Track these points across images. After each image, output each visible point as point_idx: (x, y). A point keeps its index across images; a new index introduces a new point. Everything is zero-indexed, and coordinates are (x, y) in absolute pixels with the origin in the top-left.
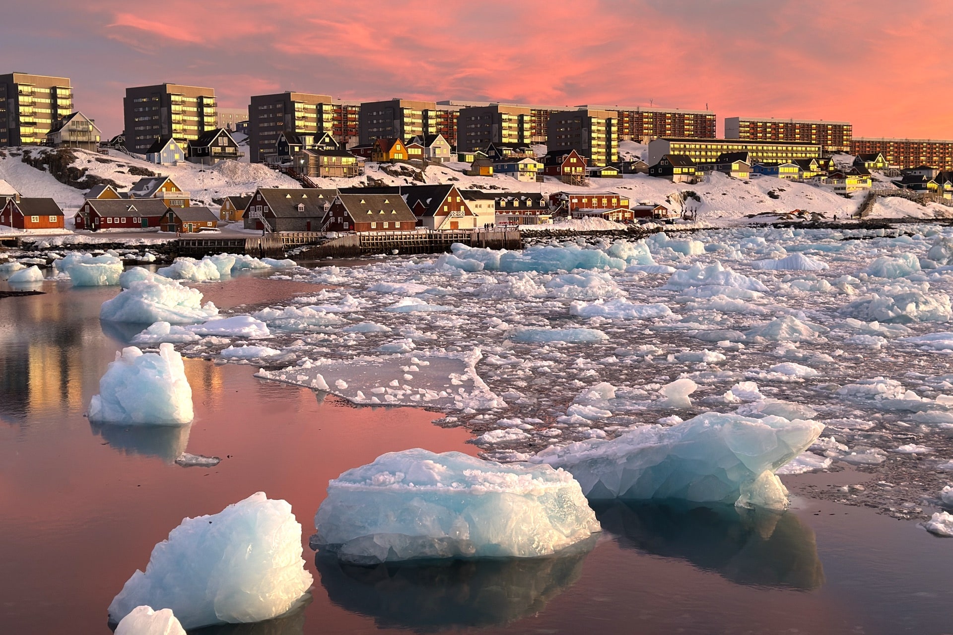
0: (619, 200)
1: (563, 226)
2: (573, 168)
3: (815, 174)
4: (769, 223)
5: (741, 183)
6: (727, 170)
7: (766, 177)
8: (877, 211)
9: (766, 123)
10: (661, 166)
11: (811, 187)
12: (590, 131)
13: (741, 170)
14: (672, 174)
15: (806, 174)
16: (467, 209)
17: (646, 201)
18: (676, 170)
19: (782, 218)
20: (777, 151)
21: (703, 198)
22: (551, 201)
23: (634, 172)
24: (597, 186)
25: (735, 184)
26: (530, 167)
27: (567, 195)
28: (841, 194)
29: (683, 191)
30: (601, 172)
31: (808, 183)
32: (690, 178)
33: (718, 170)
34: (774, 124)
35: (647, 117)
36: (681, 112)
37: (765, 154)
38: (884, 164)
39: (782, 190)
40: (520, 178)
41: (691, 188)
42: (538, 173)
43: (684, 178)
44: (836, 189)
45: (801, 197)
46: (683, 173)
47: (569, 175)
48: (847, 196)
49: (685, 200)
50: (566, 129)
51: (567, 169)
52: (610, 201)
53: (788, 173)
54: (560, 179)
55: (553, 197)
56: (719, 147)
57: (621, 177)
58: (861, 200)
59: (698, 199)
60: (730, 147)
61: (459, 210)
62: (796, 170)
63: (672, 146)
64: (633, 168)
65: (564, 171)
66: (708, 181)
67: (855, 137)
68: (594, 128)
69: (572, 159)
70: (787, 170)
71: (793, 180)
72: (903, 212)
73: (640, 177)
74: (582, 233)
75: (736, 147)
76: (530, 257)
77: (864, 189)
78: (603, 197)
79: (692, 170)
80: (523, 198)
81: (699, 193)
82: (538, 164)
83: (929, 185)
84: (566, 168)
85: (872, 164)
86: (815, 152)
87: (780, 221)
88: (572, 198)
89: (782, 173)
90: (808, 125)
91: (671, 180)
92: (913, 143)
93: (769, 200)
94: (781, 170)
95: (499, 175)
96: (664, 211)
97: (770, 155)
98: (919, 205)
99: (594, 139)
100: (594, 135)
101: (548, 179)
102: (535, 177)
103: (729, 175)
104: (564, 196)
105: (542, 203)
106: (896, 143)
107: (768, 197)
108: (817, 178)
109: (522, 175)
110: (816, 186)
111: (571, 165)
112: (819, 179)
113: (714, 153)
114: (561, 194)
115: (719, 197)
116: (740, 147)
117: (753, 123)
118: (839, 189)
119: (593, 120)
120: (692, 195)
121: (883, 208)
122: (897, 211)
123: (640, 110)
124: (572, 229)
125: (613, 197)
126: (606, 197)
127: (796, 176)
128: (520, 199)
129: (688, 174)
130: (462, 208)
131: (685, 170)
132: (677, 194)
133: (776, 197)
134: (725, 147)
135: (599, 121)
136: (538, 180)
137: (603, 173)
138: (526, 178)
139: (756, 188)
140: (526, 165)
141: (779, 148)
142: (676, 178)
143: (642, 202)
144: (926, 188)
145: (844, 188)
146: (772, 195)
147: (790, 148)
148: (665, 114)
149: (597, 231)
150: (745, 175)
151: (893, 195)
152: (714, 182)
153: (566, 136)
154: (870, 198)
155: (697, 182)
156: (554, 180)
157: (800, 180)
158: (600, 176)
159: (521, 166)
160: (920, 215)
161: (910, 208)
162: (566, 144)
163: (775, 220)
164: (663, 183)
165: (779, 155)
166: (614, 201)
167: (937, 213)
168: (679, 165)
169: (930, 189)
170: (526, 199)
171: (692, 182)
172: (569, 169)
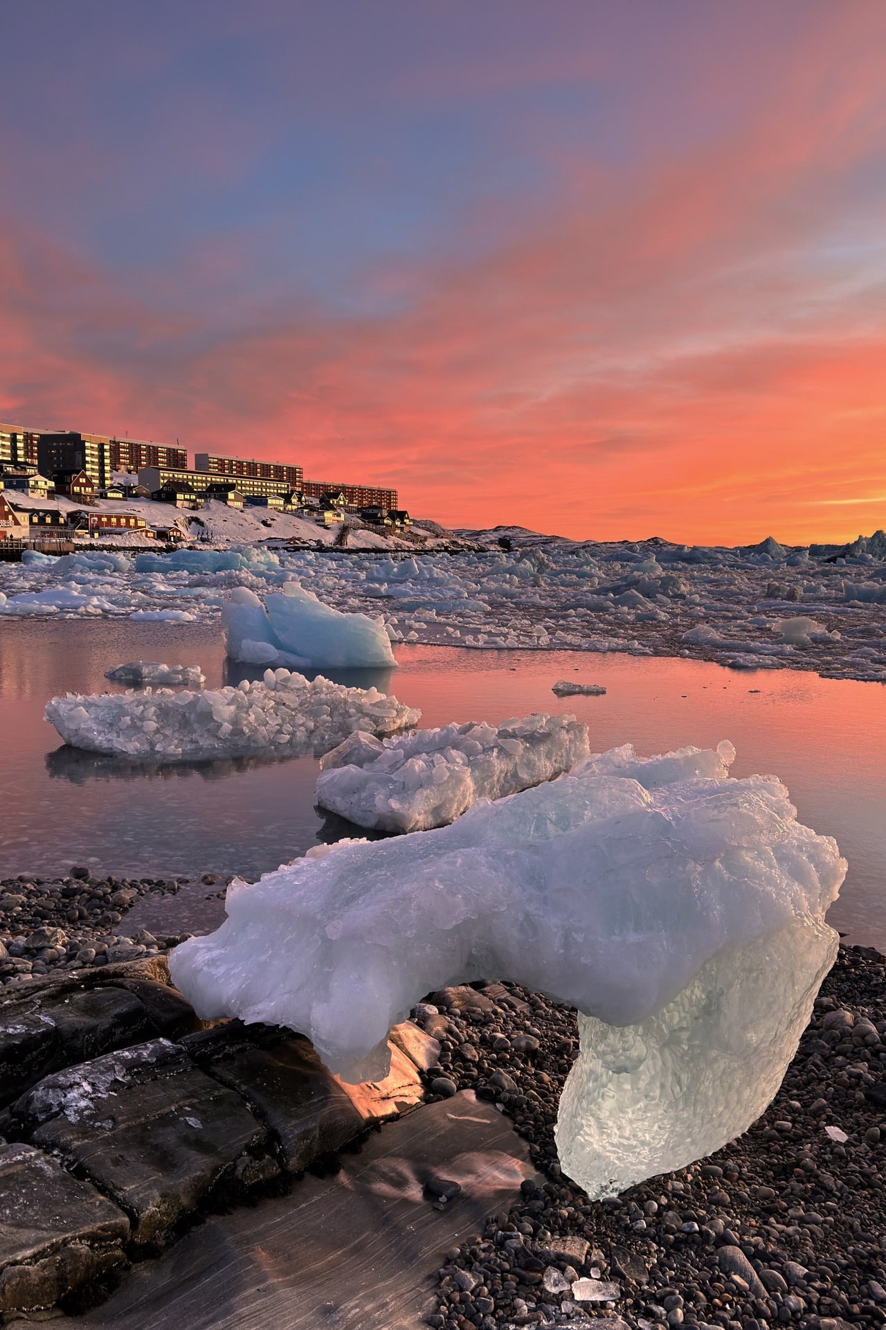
0: (136, 521)
1: (107, 541)
2: (83, 489)
3: (296, 507)
4: (281, 547)
5: (238, 511)
6: (224, 499)
7: (258, 508)
8: (351, 541)
9: (232, 461)
10: (165, 492)
11: (297, 519)
12: (84, 455)
13: (236, 500)
14: (175, 499)
15: (289, 507)
16: (14, 518)
17: (156, 524)
18: (179, 496)
19: (289, 543)
20: (253, 486)
21: (206, 523)
22: (69, 519)
23: (136, 496)
24: (106, 507)
25: (233, 512)
26: (41, 484)
27: (87, 513)
28: (321, 526)
29: (188, 516)
30: (106, 494)
31: (292, 514)
32: (192, 505)
33: (215, 498)
34: (239, 462)
35: (124, 447)
36: (154, 444)
37: (243, 488)
38: (345, 502)
39: (273, 520)
40: (31, 495)
41: (194, 514)
42: (48, 492)
43: (186, 504)
44: (317, 521)
45: (289, 526)
46: (185, 500)
47: (79, 494)
48: (326, 528)
49: (190, 524)
50: (58, 451)
51: (77, 489)
52: (128, 521)
53: (276, 505)
54: (69, 499)
55: (70, 515)
56: (204, 478)
57: (126, 500)
58: (338, 532)
59: (202, 524)
60: (213, 479)
61: (7, 519)
62: (282, 502)
63: (162, 474)
64: (134, 492)
65: (73, 490)
66: (208, 508)
67: (305, 480)
68: (87, 452)
69: (81, 480)
70: (274, 502)
71: (280, 511)
72: (371, 543)
73: (142, 500)
74: (124, 549)
75: (218, 480)
76: (169, 559)
77: (338, 521)
78: (121, 517)
79: (193, 497)
80: (41, 514)
81: (202, 519)
82: (49, 482)
83: (386, 521)
84: (75, 488)
85: (335, 501)
86: (284, 489)
87: (289, 545)
88: (92, 516)
89: (271, 505)
90: (267, 465)
91: (175, 505)
92: (348, 488)
93: (264, 529)
94: (270, 501)
95: (9, 490)
96: (179, 533)
97: (248, 489)
98: (382, 538)
99: (88, 462)
100: (88, 459)
101: (58, 498)
102: (46, 495)
103: (226, 504)
104: (83, 514)
105: (62, 520)
106: (335, 487)
107: (262, 525)
108: (300, 511)
109: (33, 492)
110: (300, 517)
111: (81, 485)
112: (302, 512)
113: (200, 484)
114: (80, 512)
115: (220, 523)
116: (222, 480)
117: (221, 460)
118: (319, 521)
119: (87, 444)
120: (196, 520)
121: (355, 539)
122: (366, 542)
123: (117, 441)
124: (114, 544)
125: (131, 517)
126: (125, 517)
127: (282, 509)
128: (38, 514)
129: (190, 500)
130: (10, 517)
131: (187, 497)
132: (183, 518)
133: (269, 526)
134: (209, 479)
135: (93, 445)
136: (49, 498)
137: (109, 495)
138: (37, 495)
139: (251, 516)
140: (36, 482)
141: (255, 483)
142: (179, 504)
143: (152, 524)
144: (383, 524)
145: (323, 521)
146: (264, 523)
147: (264, 484)
148: (140, 446)
149: (138, 548)
150: (239, 504)
151: (362, 529)
152: (214, 509)
153: (58, 458)
154: (344, 531)
155: (198, 509)
156: (64, 499)
157: (285, 512)
158: (106, 498)
159: (32, 483)
160: (384, 547)
161: (375, 540)
162: (59, 466)
163: (283, 544)
164: (168, 507)
165: (256, 489)
166: (132, 521)
167: (397, 545)
168: (181, 492)
169: (387, 525)
170: (45, 516)
171: (193, 508)
172: (78, 488)
